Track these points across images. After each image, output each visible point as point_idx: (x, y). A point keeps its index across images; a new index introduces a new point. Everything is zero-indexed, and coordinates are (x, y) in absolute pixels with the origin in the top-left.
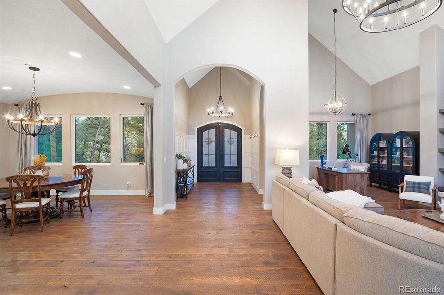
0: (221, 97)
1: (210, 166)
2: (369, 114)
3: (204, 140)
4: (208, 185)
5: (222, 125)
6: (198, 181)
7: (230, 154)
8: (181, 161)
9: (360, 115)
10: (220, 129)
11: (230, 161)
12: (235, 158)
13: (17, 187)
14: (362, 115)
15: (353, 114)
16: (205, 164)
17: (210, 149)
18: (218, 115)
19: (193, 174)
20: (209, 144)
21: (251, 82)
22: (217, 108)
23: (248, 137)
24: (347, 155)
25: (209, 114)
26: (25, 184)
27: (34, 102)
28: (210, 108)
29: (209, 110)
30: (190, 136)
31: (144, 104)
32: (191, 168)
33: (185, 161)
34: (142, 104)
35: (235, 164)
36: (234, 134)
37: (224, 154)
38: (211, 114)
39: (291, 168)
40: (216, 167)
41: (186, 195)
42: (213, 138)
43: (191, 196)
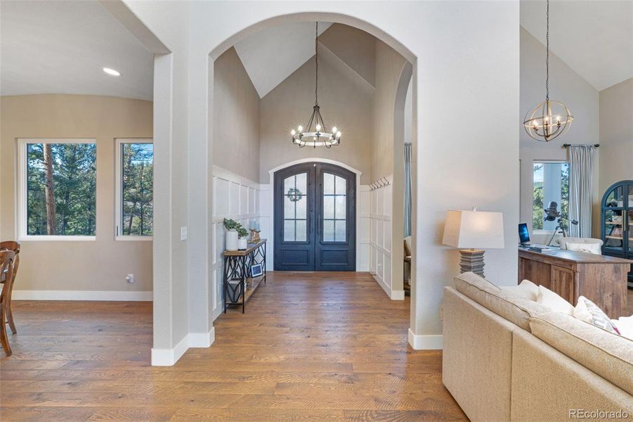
0: (317, 108)
1: (297, 240)
2: (597, 146)
3: (285, 193)
4: (294, 275)
5: (319, 167)
6: (276, 268)
7: (335, 220)
8: (233, 234)
9: (579, 146)
10: (315, 173)
11: (333, 231)
12: (342, 226)
14: (583, 147)
15: (566, 146)
16: (288, 238)
17: (297, 209)
18: (312, 144)
19: (265, 257)
20: (295, 200)
21: (374, 85)
22: (309, 128)
23: (367, 188)
24: (555, 223)
25: (294, 140)
28: (296, 129)
29: (293, 132)
30: (261, 185)
32: (261, 245)
33: (242, 233)
35: (342, 238)
36: (341, 183)
37: (322, 220)
38: (298, 141)
39: (482, 253)
40: (309, 242)
41: (243, 304)
42: (303, 190)
43: (256, 304)
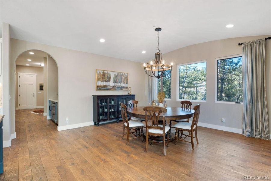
13: (150, 115)
26: (154, 114)
27: (158, 53)
31: (242, 44)
34: (239, 44)
